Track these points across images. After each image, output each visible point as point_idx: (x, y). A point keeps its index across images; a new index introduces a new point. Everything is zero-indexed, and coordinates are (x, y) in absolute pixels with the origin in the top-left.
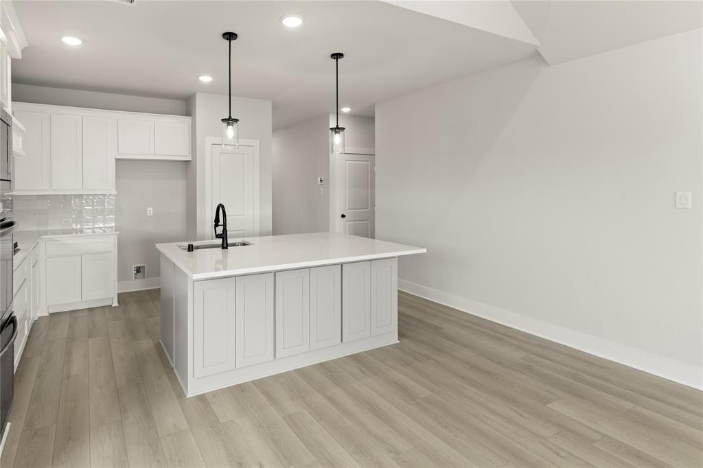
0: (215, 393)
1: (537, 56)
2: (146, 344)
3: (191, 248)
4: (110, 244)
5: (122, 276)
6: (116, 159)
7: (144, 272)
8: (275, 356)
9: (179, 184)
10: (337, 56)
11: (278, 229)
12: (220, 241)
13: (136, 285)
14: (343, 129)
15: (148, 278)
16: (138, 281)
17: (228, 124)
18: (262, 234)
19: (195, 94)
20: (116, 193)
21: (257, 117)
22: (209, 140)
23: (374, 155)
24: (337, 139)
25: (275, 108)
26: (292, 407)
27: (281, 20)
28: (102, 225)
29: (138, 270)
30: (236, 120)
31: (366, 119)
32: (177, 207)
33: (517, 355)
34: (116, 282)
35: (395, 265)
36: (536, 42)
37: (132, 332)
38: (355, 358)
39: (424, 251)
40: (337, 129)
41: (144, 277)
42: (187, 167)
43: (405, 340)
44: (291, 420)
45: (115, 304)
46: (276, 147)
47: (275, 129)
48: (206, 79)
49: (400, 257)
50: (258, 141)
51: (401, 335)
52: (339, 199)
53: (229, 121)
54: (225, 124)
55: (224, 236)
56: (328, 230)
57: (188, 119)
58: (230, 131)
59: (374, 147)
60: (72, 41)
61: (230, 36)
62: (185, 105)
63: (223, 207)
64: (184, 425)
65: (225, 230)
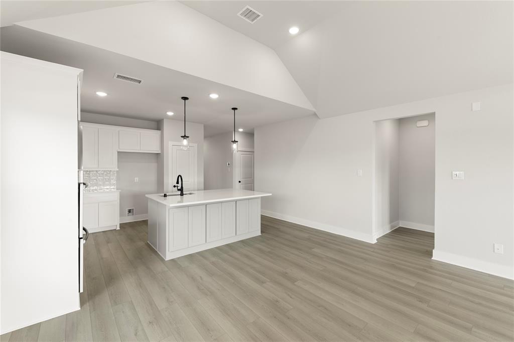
0: (179, 258)
1: (315, 114)
2: (141, 244)
3: (165, 196)
4: (115, 197)
5: (121, 215)
6: (118, 152)
7: (133, 212)
8: (206, 242)
9: (153, 166)
10: (234, 109)
11: (207, 187)
12: (179, 193)
13: (129, 219)
14: (237, 142)
15: (136, 215)
16: (129, 217)
17: (184, 139)
18: (198, 190)
19: (163, 119)
20: (118, 170)
21: (196, 132)
22: (171, 143)
23: (254, 152)
24: (235, 146)
25: (205, 127)
26: (214, 259)
27: (209, 94)
28: (108, 187)
29: (129, 211)
30: (188, 137)
31: (250, 135)
32: (152, 177)
33: (306, 235)
34: (119, 218)
35: (259, 201)
36: (314, 110)
37: (131, 239)
38: (242, 242)
39: (271, 194)
40: (235, 142)
41: (133, 215)
42: (158, 157)
43: (264, 234)
44: (213, 263)
45: (118, 228)
46: (205, 146)
47: (205, 137)
48: (170, 114)
49: (262, 197)
50: (197, 145)
51: (262, 232)
52: (238, 173)
53: (185, 137)
54: (183, 138)
55: (181, 190)
56: (232, 188)
57: (159, 132)
58: (185, 142)
59: (254, 148)
60: (102, 94)
61: (185, 99)
62: (157, 124)
63: (181, 177)
64: (166, 269)
65: (182, 187)
